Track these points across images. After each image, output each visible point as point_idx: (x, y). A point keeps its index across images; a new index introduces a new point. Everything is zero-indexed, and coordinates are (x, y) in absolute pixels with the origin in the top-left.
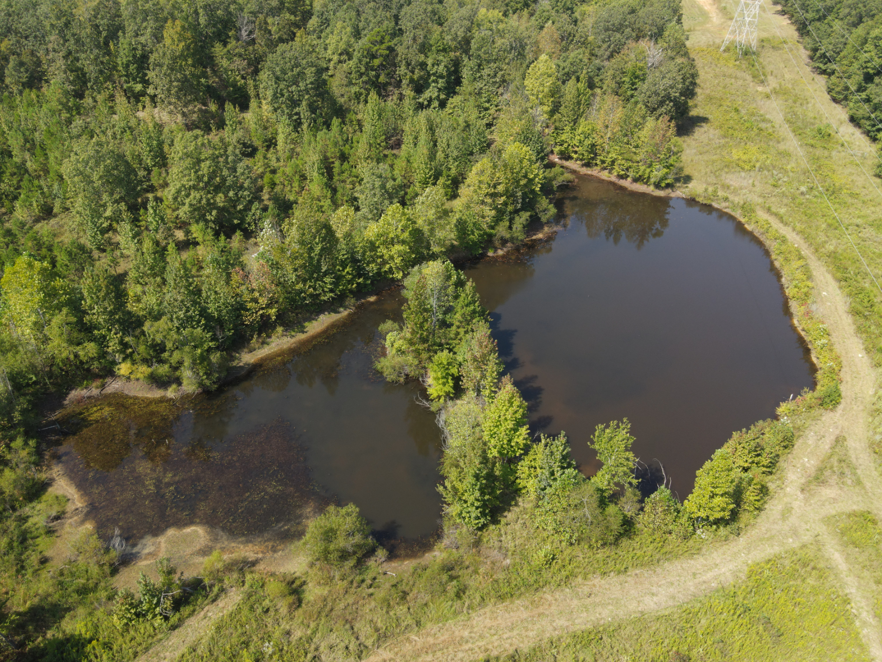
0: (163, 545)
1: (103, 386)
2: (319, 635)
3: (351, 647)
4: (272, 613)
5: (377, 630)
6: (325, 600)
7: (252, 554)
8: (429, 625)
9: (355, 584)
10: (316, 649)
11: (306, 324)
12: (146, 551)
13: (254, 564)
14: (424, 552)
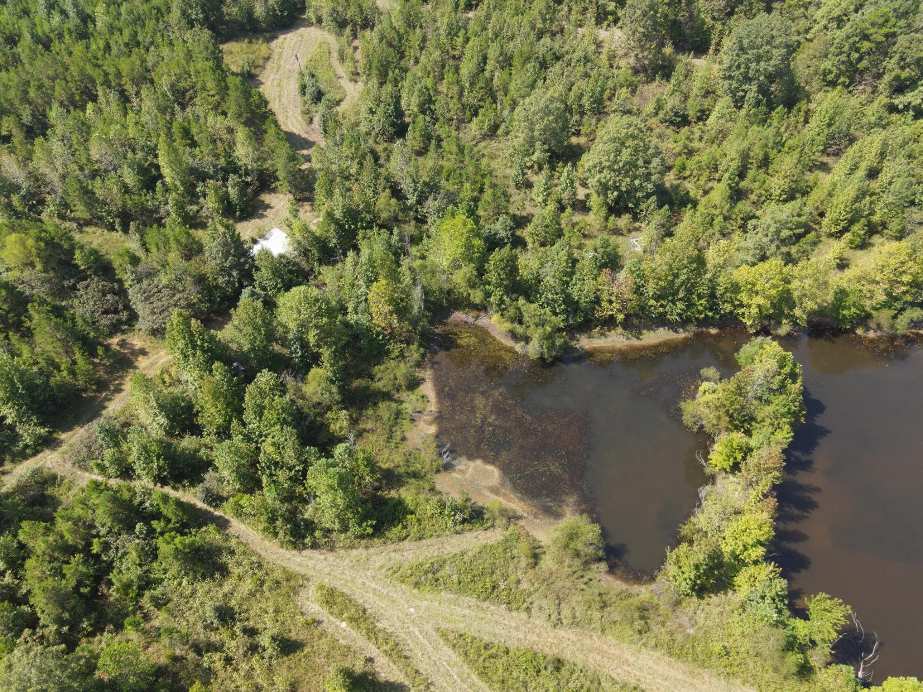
0: (471, 469)
1: (477, 318)
2: (537, 595)
3: (553, 617)
4: (516, 561)
5: (574, 617)
6: (551, 574)
7: (520, 510)
8: (610, 637)
9: (575, 576)
10: (531, 603)
11: (644, 332)
12: (459, 467)
13: (519, 518)
14: (635, 583)
